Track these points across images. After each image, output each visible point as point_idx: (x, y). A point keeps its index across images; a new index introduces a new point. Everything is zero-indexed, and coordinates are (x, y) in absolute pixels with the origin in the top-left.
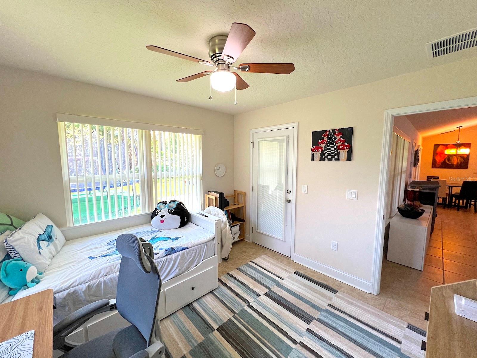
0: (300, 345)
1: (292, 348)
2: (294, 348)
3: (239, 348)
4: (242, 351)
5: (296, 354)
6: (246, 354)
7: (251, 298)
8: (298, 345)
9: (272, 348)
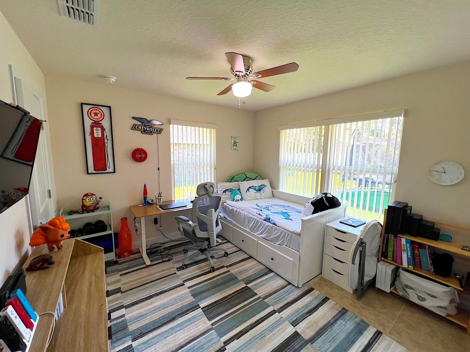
0: (222, 347)
1: (221, 337)
2: (221, 339)
3: (229, 297)
4: (227, 299)
5: (214, 338)
6: (224, 301)
7: (287, 315)
8: (223, 345)
9: (224, 319)
